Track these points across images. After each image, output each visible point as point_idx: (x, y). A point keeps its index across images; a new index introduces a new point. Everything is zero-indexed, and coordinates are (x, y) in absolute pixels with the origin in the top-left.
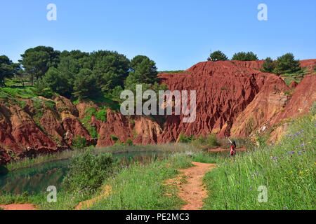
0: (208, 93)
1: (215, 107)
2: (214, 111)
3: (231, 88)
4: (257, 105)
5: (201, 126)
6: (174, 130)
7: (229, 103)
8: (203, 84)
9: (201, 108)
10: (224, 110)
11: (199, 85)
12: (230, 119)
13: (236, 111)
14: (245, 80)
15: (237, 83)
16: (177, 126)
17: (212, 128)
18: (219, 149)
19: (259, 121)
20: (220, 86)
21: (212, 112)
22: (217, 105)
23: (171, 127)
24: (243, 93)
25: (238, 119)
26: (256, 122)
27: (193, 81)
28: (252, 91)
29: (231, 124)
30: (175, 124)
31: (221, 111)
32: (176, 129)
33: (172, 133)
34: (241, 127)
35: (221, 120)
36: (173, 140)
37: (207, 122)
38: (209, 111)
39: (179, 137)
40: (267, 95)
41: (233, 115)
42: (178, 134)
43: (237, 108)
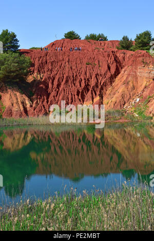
0: (74, 68)
1: (83, 81)
2: (83, 85)
3: (96, 63)
4: (127, 78)
5: (72, 99)
6: (45, 103)
7: (96, 77)
8: (67, 59)
9: (70, 82)
10: (93, 82)
11: (63, 60)
12: (100, 92)
13: (105, 84)
14: (109, 55)
15: (101, 57)
16: (48, 98)
17: (83, 101)
19: (131, 93)
20: (85, 61)
21: (80, 85)
22: (85, 79)
23: (41, 100)
24: (109, 68)
25: (108, 92)
26: (128, 94)
27: (56, 56)
28: (117, 66)
29: (101, 97)
30: (45, 97)
31: (88, 85)
32: (47, 102)
33: (44, 106)
34: (114, 100)
35: (92, 93)
36: (46, 114)
37: (78, 95)
38: (77, 84)
40: (136, 69)
41: (102, 89)
43: (105, 82)
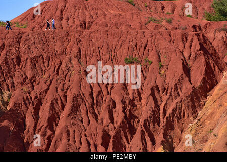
1: (119, 107)
2: (119, 117)
3: (152, 57)
7: (153, 94)
8: (75, 50)
9: (83, 110)
10: (144, 110)
11: (64, 52)
12: (165, 135)
13: (178, 114)
14: (184, 38)
15: (164, 44)
20: (122, 53)
21: (112, 118)
22: (123, 102)
24: (187, 70)
27: (45, 43)
28: (208, 64)
31: (132, 117)
35: (143, 139)
38: (104, 114)
41: (169, 126)
43: (177, 109)
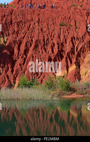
0: (45, 29)
1: (56, 46)
2: (56, 50)
3: (72, 23)
6: (9, 73)
7: (72, 41)
8: (37, 19)
9: (40, 47)
10: (68, 48)
11: (32, 20)
12: (77, 59)
13: (83, 50)
14: (88, 14)
15: (78, 17)
16: (13, 67)
18: (74, 96)
20: (58, 21)
22: (58, 44)
23: (5, 69)
25: (86, 60)
27: (24, 15)
29: (78, 65)
30: (10, 66)
31: (62, 51)
32: (12, 71)
33: (8, 76)
35: (67, 61)
36: (11, 86)
38: (49, 49)
39: (17, 82)
41: (79, 55)
42: (15, 79)
43: (83, 48)
